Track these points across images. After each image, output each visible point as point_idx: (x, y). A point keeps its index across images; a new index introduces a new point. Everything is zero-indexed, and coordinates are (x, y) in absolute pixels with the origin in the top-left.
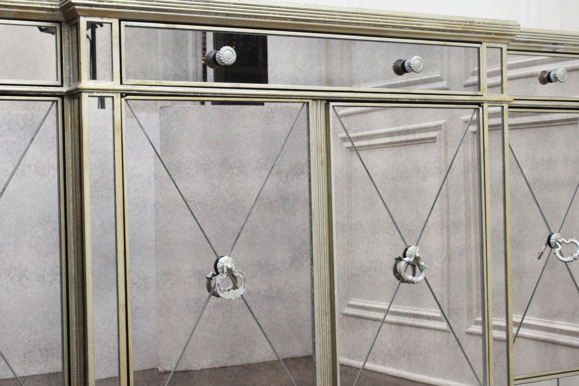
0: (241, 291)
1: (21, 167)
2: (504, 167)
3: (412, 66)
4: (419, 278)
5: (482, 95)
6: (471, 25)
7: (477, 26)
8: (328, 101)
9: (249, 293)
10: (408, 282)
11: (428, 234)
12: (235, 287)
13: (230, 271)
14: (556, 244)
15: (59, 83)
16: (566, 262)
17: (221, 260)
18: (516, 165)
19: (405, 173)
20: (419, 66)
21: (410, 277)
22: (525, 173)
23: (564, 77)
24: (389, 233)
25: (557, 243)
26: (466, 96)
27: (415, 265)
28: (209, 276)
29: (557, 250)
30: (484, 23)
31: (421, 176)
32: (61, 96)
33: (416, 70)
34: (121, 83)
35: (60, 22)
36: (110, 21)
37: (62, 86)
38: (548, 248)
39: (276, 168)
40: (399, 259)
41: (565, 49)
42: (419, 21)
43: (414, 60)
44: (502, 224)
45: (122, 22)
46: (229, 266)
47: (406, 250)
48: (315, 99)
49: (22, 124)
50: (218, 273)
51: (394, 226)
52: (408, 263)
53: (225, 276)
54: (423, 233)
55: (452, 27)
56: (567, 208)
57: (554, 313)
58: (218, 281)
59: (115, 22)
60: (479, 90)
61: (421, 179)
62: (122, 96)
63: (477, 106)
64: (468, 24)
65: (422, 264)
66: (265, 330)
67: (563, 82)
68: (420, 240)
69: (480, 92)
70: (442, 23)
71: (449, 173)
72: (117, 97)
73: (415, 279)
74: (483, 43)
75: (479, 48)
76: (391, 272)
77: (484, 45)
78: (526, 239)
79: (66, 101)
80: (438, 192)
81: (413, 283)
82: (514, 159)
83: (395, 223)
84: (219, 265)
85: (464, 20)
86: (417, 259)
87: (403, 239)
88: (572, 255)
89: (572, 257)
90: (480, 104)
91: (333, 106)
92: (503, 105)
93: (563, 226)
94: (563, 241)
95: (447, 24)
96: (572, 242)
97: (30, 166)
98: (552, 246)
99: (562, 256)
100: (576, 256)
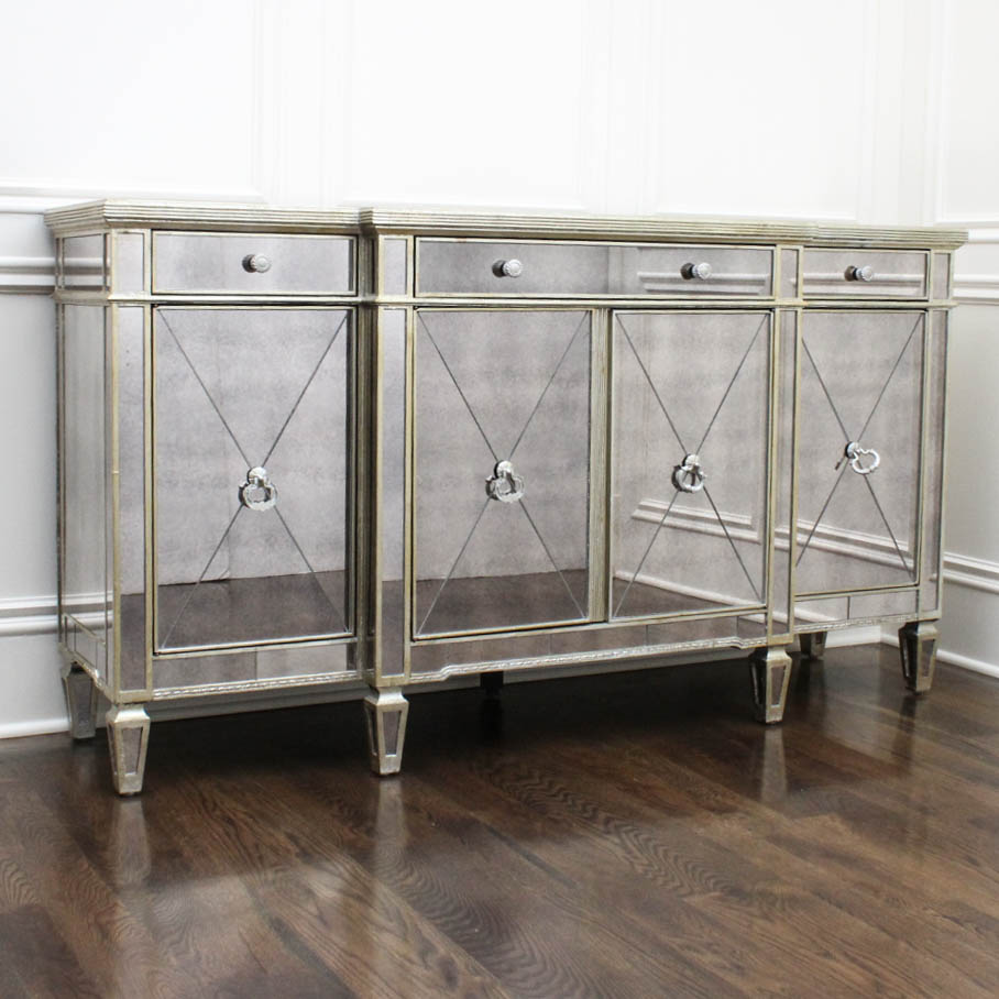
0: (519, 495)
1: (319, 372)
4: (698, 487)
5: (773, 299)
6: (765, 229)
7: (771, 229)
8: (611, 309)
9: (525, 496)
10: (686, 491)
11: (710, 443)
12: (513, 491)
13: (509, 475)
14: (853, 454)
15: (354, 293)
16: (864, 474)
17: (500, 465)
18: (813, 370)
19: (688, 381)
21: (688, 486)
22: (822, 378)
23: (870, 276)
24: (668, 441)
25: (855, 453)
26: (758, 302)
27: (694, 474)
28: (489, 479)
29: (854, 461)
30: (779, 226)
31: (705, 383)
32: (357, 305)
33: (702, 278)
34: (414, 296)
35: (357, 236)
36: (406, 237)
37: (357, 295)
38: (846, 459)
39: (557, 376)
40: (678, 468)
41: (875, 244)
43: (701, 268)
44: (791, 433)
45: (418, 239)
46: (509, 471)
47: (686, 458)
48: (598, 307)
49: (320, 332)
50: (497, 477)
51: (674, 434)
52: (688, 472)
53: (504, 480)
54: (704, 442)
56: (869, 415)
58: (498, 485)
59: (411, 238)
60: (771, 294)
61: (705, 386)
62: (414, 308)
63: (767, 312)
64: (761, 227)
65: (701, 473)
66: (540, 533)
68: (701, 449)
69: (771, 297)
71: (735, 380)
72: (410, 309)
73: (693, 488)
74: (777, 245)
75: (772, 251)
76: (669, 480)
77: (779, 247)
79: (361, 310)
81: (691, 492)
83: (674, 431)
84: (499, 469)
86: (696, 468)
87: (683, 448)
88: (868, 467)
89: (868, 470)
90: (771, 309)
91: (617, 315)
92: (797, 310)
93: (863, 434)
94: (861, 451)
96: (870, 453)
97: (326, 372)
98: (849, 455)
99: (861, 468)
100: (872, 467)
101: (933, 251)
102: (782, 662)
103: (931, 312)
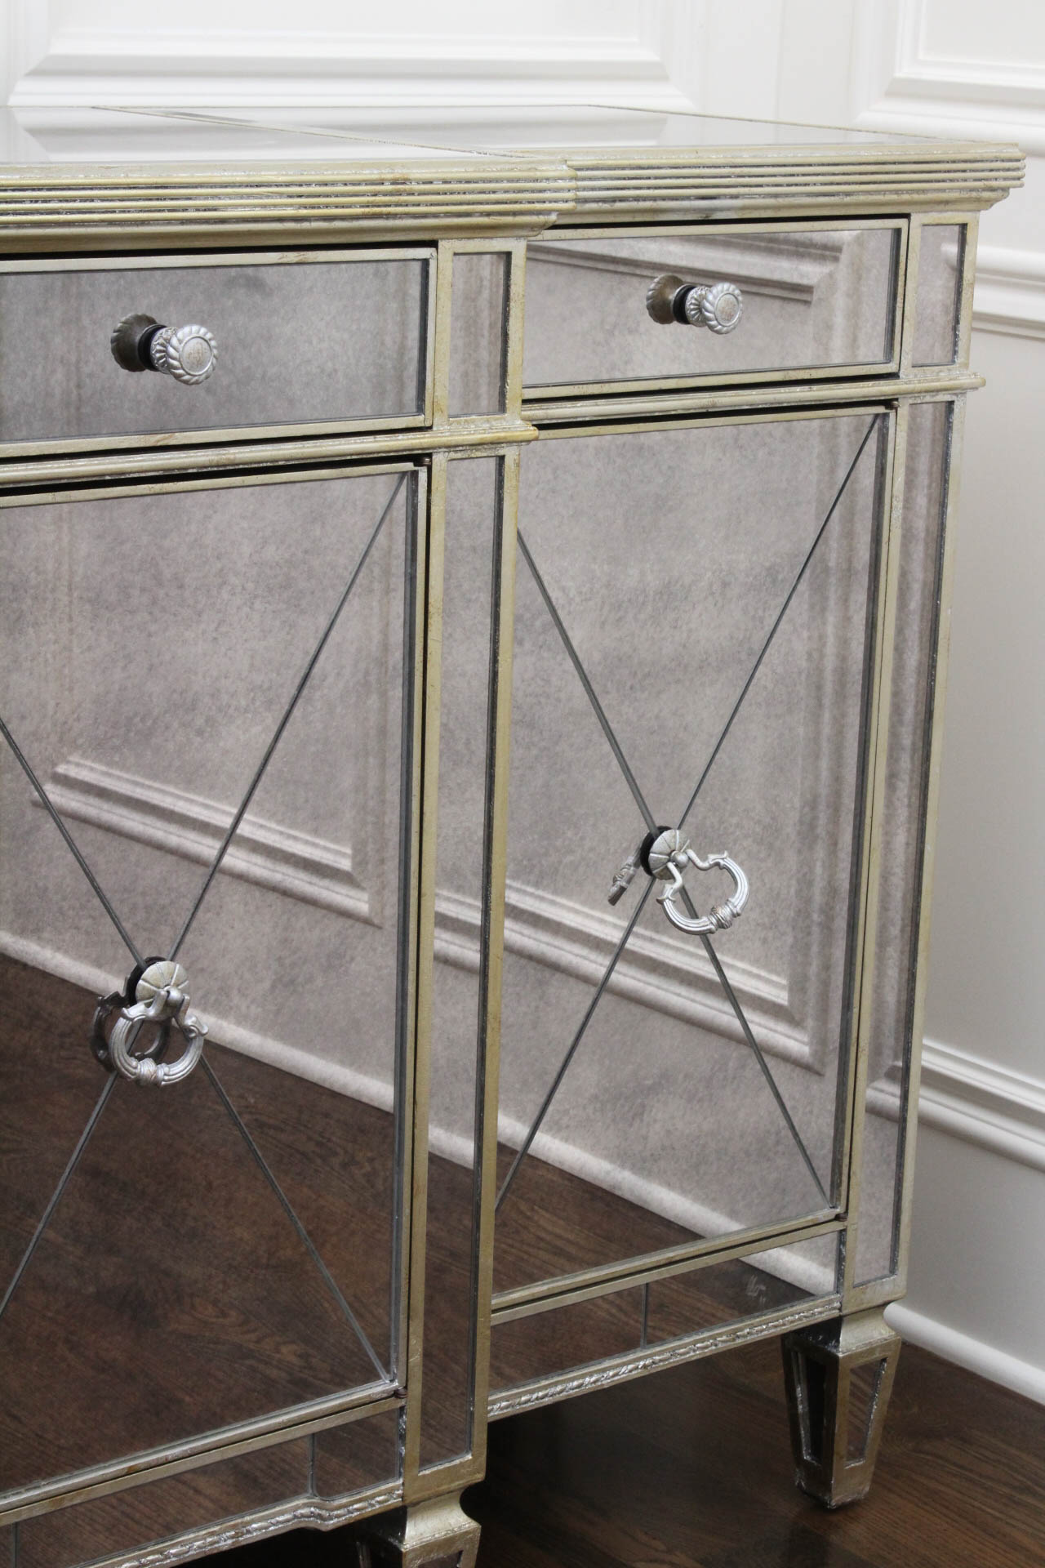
2: (495, 660)
3: (175, 363)
4: (180, 1067)
5: (428, 424)
6: (399, 193)
7: (420, 194)
11: (218, 914)
14: (667, 868)
18: (548, 617)
19: (143, 720)
20: (200, 364)
21: (145, 1067)
22: (575, 644)
23: (730, 317)
24: (77, 928)
25: (671, 866)
26: (370, 438)
29: (669, 889)
30: (445, 182)
31: (200, 722)
33: (187, 377)
38: (643, 879)
41: (744, 208)
42: (206, 197)
43: (182, 343)
44: (479, 849)
47: (138, 973)
51: (97, 901)
54: (200, 913)
55: (327, 206)
56: (715, 742)
57: (649, 1082)
60: (420, 409)
61: (200, 733)
63: (409, 466)
64: (388, 187)
65: (190, 1021)
67: (727, 333)
68: (189, 937)
69: (422, 417)
70: (290, 196)
71: (300, 702)
73: (162, 1072)
74: (441, 244)
75: (425, 263)
77: (446, 248)
78: (570, 858)
80: (256, 769)
81: (155, 1084)
82: (540, 599)
85: (374, 175)
86: (173, 1009)
88: (713, 911)
89: (714, 921)
90: (419, 458)
92: (501, 452)
93: (698, 800)
94: (689, 859)
95: (309, 196)
96: (717, 864)
98: (654, 872)
99: (694, 915)
100: (724, 912)
101: (917, 219)
102: (449, 1541)
103: (904, 410)
